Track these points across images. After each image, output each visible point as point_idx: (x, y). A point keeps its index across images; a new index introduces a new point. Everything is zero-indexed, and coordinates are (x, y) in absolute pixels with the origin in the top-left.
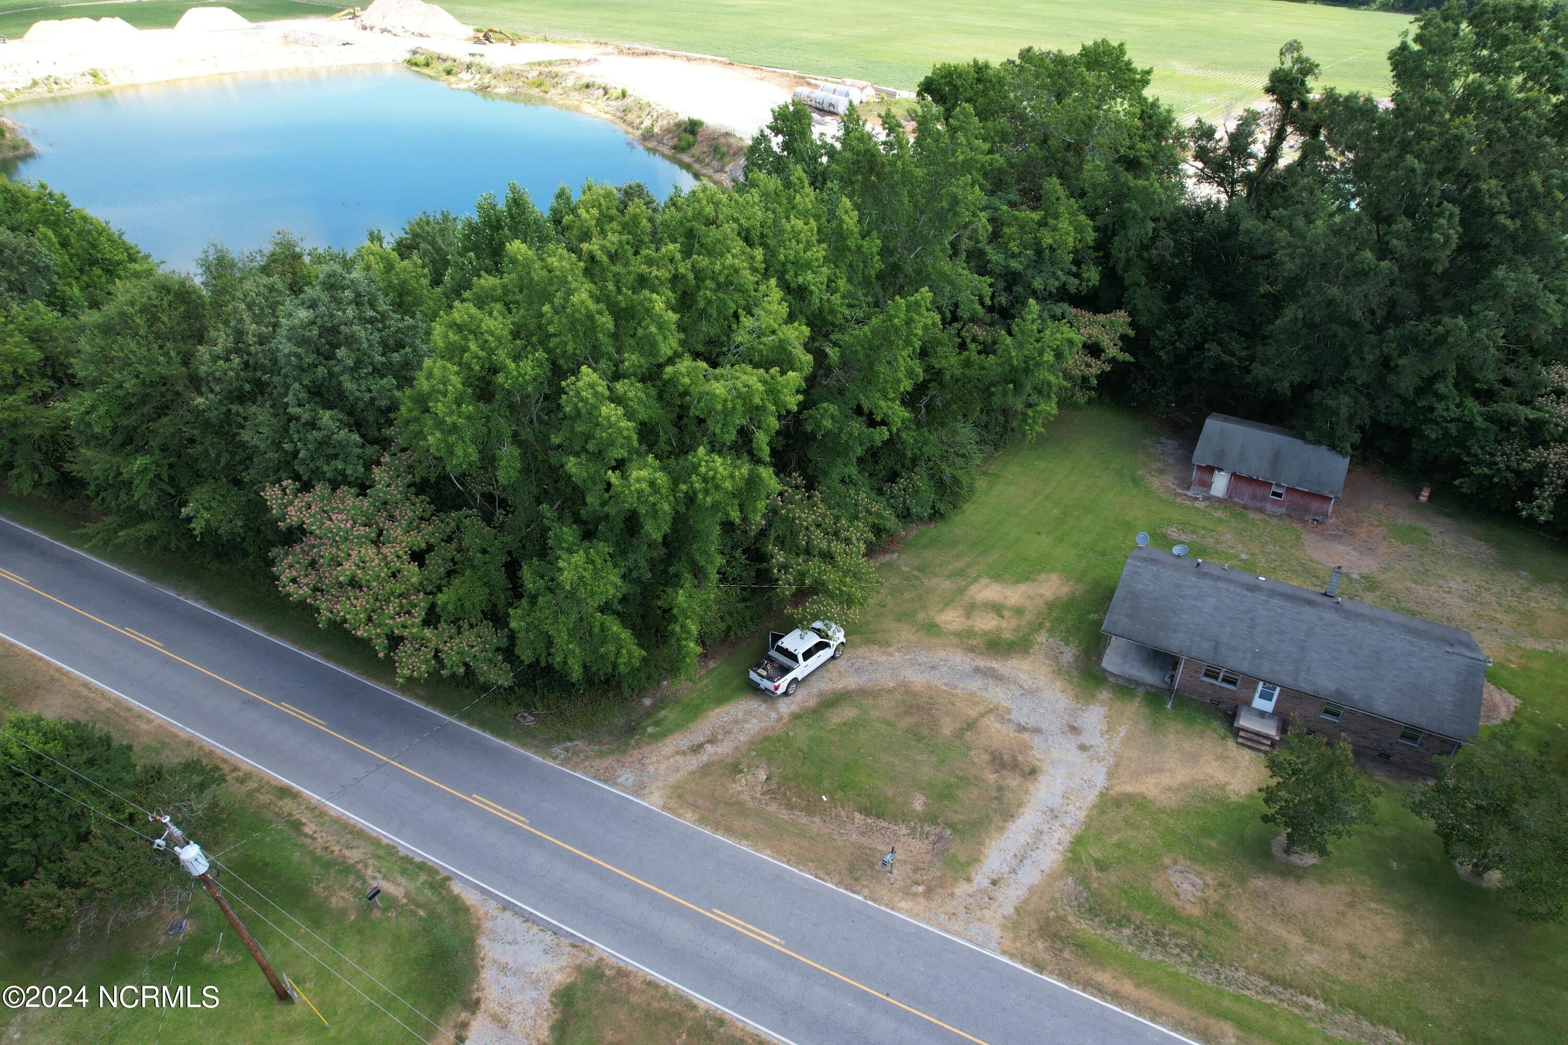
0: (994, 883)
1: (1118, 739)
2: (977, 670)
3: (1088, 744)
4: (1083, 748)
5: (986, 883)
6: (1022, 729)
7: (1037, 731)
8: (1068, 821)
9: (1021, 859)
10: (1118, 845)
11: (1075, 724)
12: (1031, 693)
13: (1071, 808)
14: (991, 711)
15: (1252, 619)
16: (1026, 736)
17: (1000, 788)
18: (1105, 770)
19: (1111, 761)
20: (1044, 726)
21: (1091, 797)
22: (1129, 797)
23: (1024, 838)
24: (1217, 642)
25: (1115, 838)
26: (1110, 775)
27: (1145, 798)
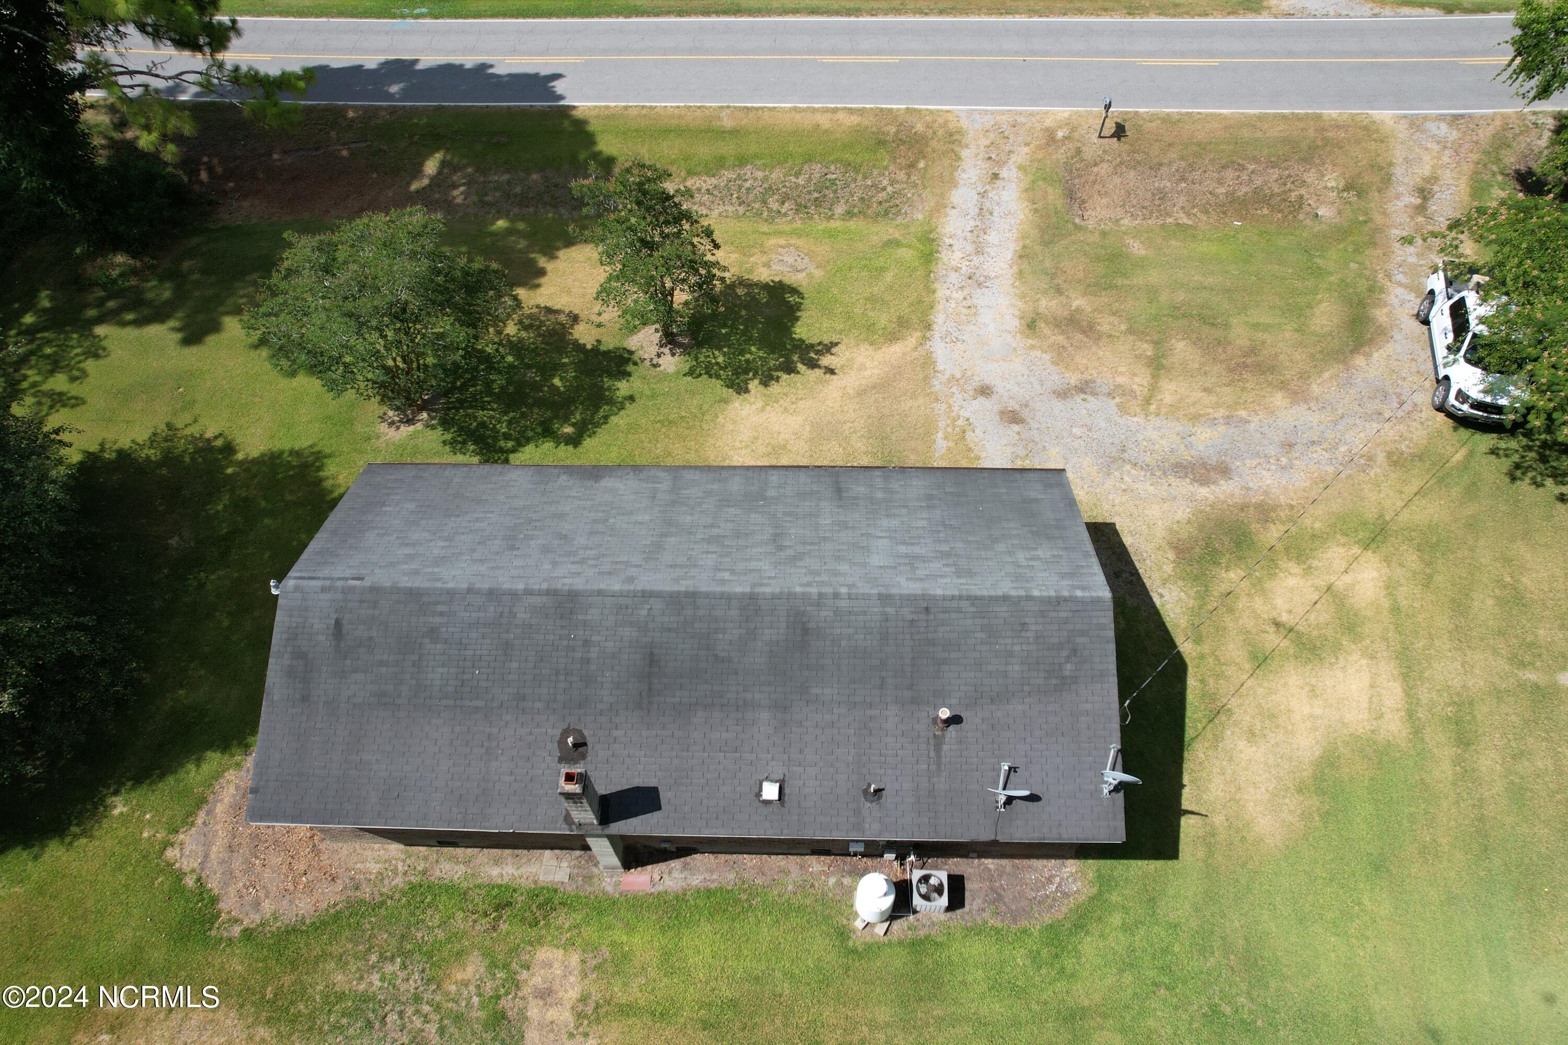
0: (996, 176)
1: (942, 424)
2: (1224, 471)
3: (981, 399)
4: (985, 391)
5: (1004, 173)
6: (1085, 388)
7: (1063, 394)
8: (953, 277)
9: (982, 212)
10: (882, 270)
11: (1016, 428)
12: (1114, 460)
13: (959, 295)
14: (1148, 401)
15: (781, 548)
16: (1074, 379)
17: (1059, 291)
18: (940, 367)
19: (937, 385)
20: (1058, 406)
21: (939, 319)
22: (892, 337)
23: (992, 237)
24: (840, 498)
25: (889, 277)
26: (928, 362)
27: (871, 344)
